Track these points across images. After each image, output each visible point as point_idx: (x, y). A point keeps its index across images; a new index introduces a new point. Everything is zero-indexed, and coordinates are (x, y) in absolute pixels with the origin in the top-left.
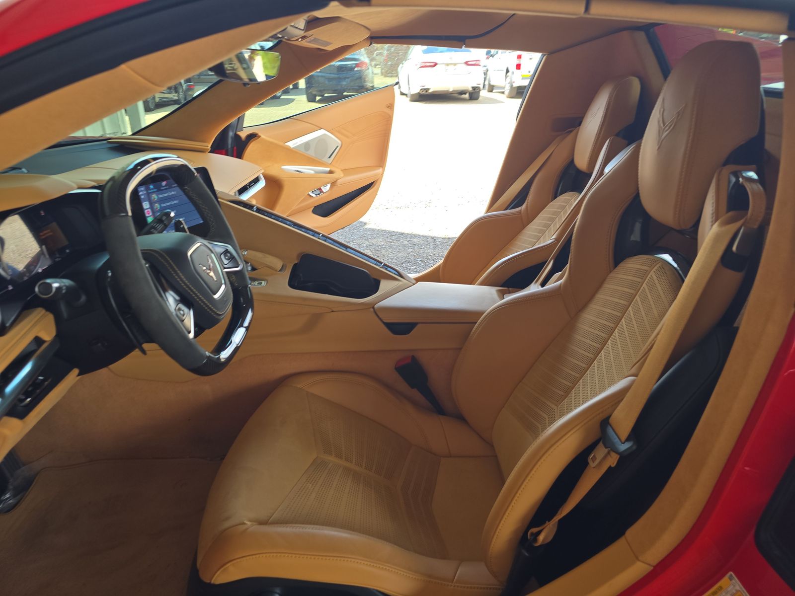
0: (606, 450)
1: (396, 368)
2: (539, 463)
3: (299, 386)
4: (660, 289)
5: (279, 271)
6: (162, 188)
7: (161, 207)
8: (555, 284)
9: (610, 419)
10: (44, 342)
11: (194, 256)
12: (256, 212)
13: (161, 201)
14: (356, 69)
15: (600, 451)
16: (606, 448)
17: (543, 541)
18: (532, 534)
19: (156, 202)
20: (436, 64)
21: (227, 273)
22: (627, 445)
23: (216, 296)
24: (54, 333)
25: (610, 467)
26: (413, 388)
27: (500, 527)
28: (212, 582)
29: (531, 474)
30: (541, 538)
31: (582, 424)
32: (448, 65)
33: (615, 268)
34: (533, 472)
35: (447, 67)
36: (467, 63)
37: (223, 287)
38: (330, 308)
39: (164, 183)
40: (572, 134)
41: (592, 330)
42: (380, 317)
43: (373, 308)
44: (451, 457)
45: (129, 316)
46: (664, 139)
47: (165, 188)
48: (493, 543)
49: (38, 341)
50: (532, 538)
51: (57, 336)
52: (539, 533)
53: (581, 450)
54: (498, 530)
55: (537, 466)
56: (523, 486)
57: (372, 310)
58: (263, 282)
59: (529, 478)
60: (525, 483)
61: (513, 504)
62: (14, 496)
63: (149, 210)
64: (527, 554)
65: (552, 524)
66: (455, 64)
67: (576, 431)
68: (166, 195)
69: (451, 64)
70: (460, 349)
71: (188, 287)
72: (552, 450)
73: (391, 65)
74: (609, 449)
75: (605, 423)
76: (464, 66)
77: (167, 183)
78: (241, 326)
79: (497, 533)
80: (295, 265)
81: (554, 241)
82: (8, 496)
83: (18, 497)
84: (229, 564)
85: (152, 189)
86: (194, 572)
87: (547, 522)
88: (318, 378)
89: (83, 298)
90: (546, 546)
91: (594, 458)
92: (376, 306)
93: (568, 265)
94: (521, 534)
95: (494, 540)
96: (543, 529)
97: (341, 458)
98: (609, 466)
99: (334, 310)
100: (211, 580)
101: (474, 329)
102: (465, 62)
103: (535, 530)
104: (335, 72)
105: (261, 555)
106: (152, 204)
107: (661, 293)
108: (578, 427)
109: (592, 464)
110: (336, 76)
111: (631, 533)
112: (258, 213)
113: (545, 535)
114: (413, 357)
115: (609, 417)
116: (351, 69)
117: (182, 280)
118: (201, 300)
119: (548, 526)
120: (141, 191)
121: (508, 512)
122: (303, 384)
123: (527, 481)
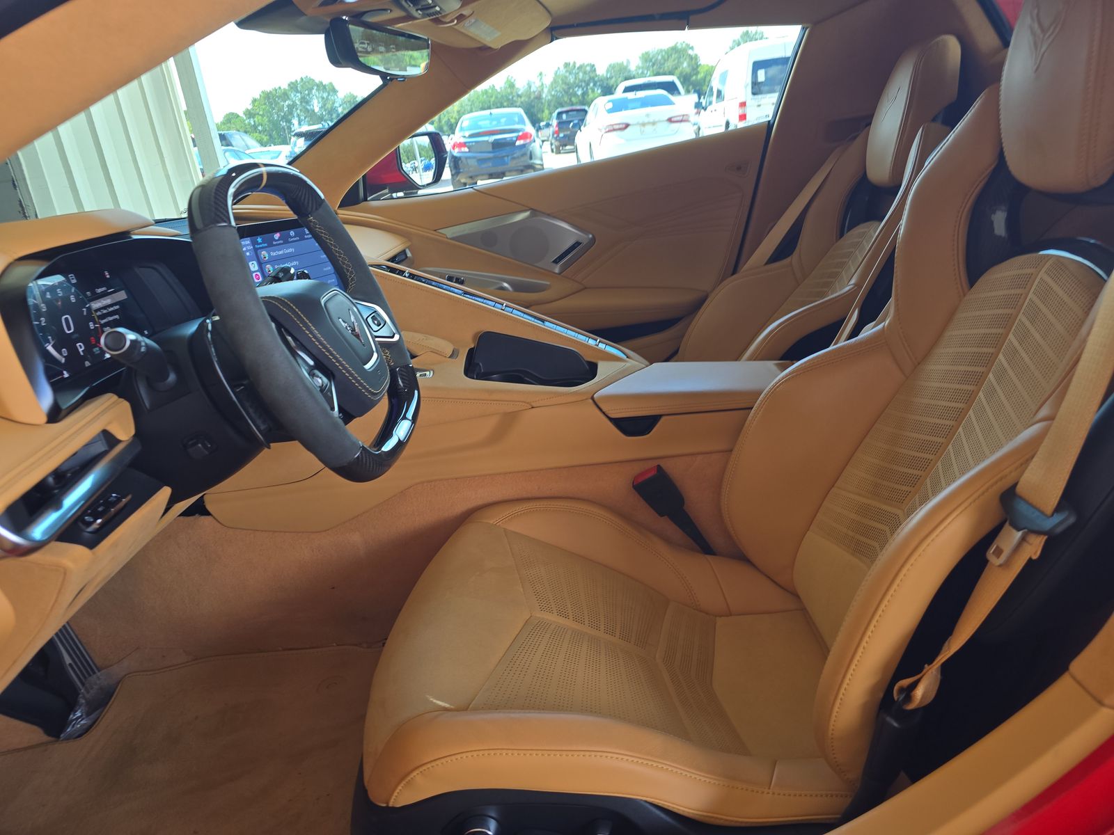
0: (1019, 534)
1: (634, 487)
2: (904, 571)
3: (491, 522)
4: (1060, 292)
5: (449, 357)
6: (274, 243)
7: (274, 269)
8: (874, 330)
9: (1018, 486)
10: (119, 441)
11: (330, 305)
12: (409, 277)
13: (272, 261)
14: (518, 143)
15: (1010, 538)
16: (1018, 530)
17: (923, 697)
18: (901, 690)
19: (268, 262)
20: (627, 126)
21: (380, 343)
22: (1058, 518)
23: (367, 366)
24: (133, 432)
25: (1030, 560)
26: (661, 515)
27: (845, 685)
28: (391, 805)
29: (891, 592)
30: (919, 692)
31: (970, 500)
32: (644, 125)
33: (972, 287)
34: (895, 586)
35: (642, 128)
36: (670, 120)
37: (375, 355)
38: (528, 403)
39: (277, 236)
40: (859, 141)
41: (946, 385)
42: (604, 410)
43: (592, 398)
44: (731, 615)
45: (242, 387)
46: (1044, 53)
47: (279, 242)
48: (834, 714)
49: (109, 439)
50: (902, 697)
51: (135, 436)
52: (914, 686)
53: (975, 541)
54: (842, 691)
55: (901, 576)
56: (880, 612)
57: (591, 401)
58: (428, 373)
59: (888, 597)
60: (882, 607)
61: (864, 644)
62: (88, 714)
63: (258, 273)
64: (895, 724)
65: (935, 667)
66: (654, 123)
67: (961, 512)
68: (281, 252)
69: (649, 123)
70: (731, 451)
71: (325, 347)
72: (924, 545)
73: (565, 136)
74: (1026, 530)
75: (1009, 497)
76: (667, 124)
77: (281, 235)
78: (405, 418)
79: (841, 696)
80: (471, 352)
81: (853, 288)
82: (78, 714)
83: (93, 716)
84: (415, 774)
85: (260, 244)
86: (361, 790)
87: (926, 666)
88: (519, 508)
89: (172, 377)
90: (927, 710)
91: (999, 552)
92: (595, 396)
93: (892, 300)
94: (881, 695)
95: (836, 709)
96: (921, 677)
97: (567, 617)
98: (1028, 558)
99: (534, 405)
100: (387, 803)
101: (750, 418)
102: (666, 118)
103: (905, 682)
104: (490, 149)
105: (464, 755)
106: (260, 264)
107: (1066, 298)
108: (966, 504)
109: (994, 561)
110: (491, 155)
111: (1078, 665)
112: (413, 279)
113: (924, 689)
114: (659, 466)
115: (1016, 484)
116: (511, 144)
117: (315, 337)
118: (345, 368)
119: (930, 671)
120: (245, 246)
121: (857, 657)
122: (496, 519)
123: (885, 602)
